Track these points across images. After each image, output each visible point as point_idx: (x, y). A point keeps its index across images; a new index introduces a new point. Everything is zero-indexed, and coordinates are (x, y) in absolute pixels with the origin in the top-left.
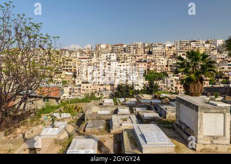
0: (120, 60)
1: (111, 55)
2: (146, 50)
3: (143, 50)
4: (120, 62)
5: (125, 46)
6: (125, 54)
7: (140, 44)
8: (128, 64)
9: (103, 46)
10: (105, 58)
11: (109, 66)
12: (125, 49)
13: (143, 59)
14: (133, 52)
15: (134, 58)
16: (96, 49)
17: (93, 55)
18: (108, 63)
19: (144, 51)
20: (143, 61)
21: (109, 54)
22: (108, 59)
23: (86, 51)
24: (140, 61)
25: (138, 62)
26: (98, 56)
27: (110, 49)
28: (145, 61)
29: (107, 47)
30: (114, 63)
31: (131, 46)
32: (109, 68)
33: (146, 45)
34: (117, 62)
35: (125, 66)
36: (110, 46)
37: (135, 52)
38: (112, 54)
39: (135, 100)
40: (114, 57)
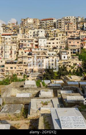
0: (49, 37)
1: (38, 31)
2: (79, 26)
3: (76, 25)
4: (50, 39)
5: (55, 21)
6: (55, 29)
7: (72, 19)
8: (58, 41)
9: (30, 21)
10: (32, 34)
11: (37, 44)
12: (55, 24)
13: (76, 35)
14: (64, 27)
15: (65, 34)
16: (22, 24)
17: (18, 31)
18: (35, 40)
19: (77, 27)
20: (75, 38)
21: (36, 30)
22: (36, 35)
23: (11, 27)
24: (72, 38)
25: (70, 39)
26: (24, 32)
27: (38, 24)
28: (78, 38)
29: (35, 22)
30: (43, 40)
31: (62, 21)
32: (37, 46)
33: (80, 19)
34: (46, 39)
35: (55, 43)
36: (38, 21)
37: (66, 28)
38: (40, 30)
39: (61, 81)
40: (42, 34)
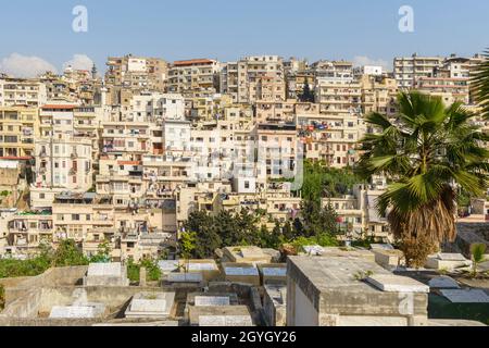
0: (198, 119)
1: (163, 101)
2: (292, 86)
3: (282, 84)
4: (200, 124)
5: (216, 68)
6: (217, 96)
7: (271, 64)
8: (227, 133)
9: (137, 66)
10: (143, 108)
11: (158, 140)
12: (216, 78)
13: (283, 117)
14: (247, 90)
15: (249, 112)
16: (112, 74)
17: (98, 96)
18: (153, 127)
19: (287, 90)
20: (282, 123)
21: (156, 97)
22: (155, 112)
23: (73, 81)
24: (272, 126)
25: (264, 127)
26: (118, 99)
27: (164, 77)
28: (290, 127)
29: (152, 71)
30: (178, 128)
31: (240, 70)
32: (159, 146)
33: (295, 66)
34: (187, 127)
36: (162, 65)
37: (252, 92)
38: (170, 96)
40: (176, 108)
